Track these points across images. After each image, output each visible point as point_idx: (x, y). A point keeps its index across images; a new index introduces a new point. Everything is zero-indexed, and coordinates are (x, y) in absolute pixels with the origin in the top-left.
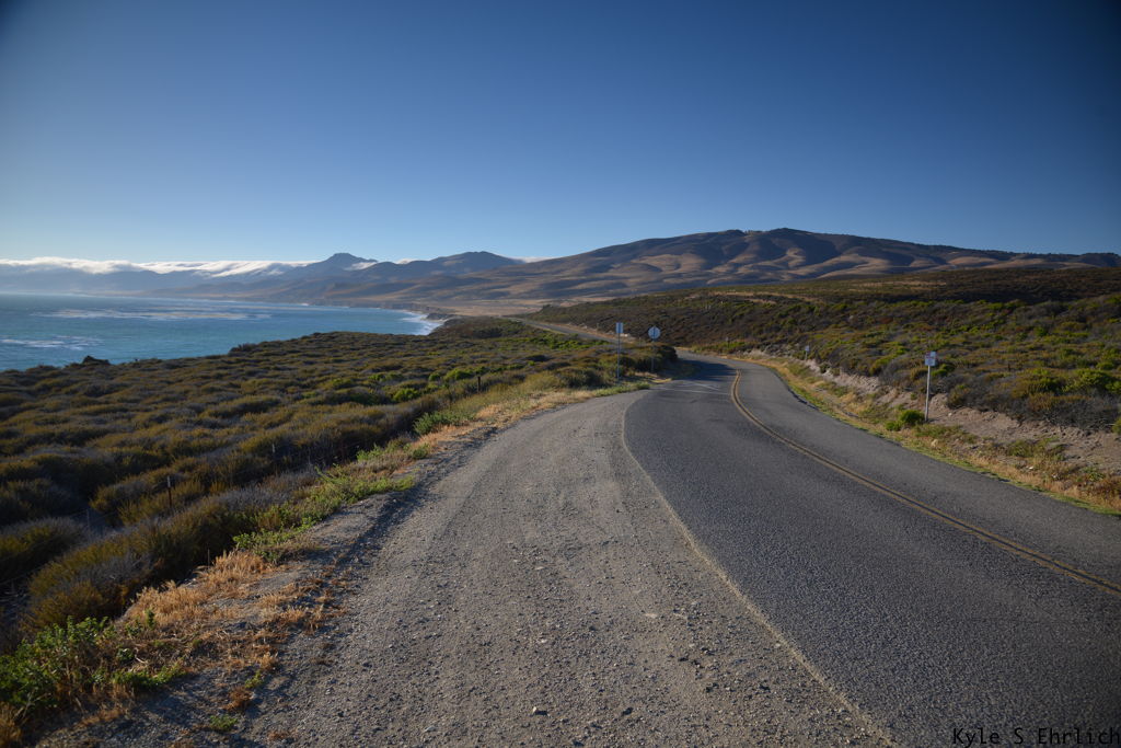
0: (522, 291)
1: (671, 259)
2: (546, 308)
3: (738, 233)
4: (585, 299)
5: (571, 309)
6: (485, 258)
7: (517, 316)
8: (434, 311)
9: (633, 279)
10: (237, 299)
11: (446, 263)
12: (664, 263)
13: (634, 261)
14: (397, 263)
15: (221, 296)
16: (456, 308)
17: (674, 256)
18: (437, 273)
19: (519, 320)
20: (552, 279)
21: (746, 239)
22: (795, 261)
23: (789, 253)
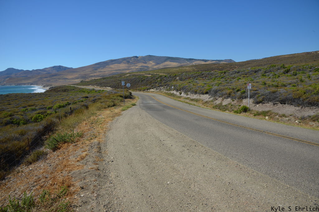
0: (73, 77)
2: (82, 82)
3: (136, 57)
4: (93, 78)
5: (90, 81)
6: (60, 68)
7: (73, 85)
8: (45, 85)
9: (107, 71)
11: (47, 70)
12: (116, 66)
13: (107, 66)
14: (31, 70)
16: (53, 84)
17: (118, 64)
18: (45, 73)
19: (74, 86)
20: (83, 73)
21: (139, 59)
22: (153, 64)
23: (151, 62)
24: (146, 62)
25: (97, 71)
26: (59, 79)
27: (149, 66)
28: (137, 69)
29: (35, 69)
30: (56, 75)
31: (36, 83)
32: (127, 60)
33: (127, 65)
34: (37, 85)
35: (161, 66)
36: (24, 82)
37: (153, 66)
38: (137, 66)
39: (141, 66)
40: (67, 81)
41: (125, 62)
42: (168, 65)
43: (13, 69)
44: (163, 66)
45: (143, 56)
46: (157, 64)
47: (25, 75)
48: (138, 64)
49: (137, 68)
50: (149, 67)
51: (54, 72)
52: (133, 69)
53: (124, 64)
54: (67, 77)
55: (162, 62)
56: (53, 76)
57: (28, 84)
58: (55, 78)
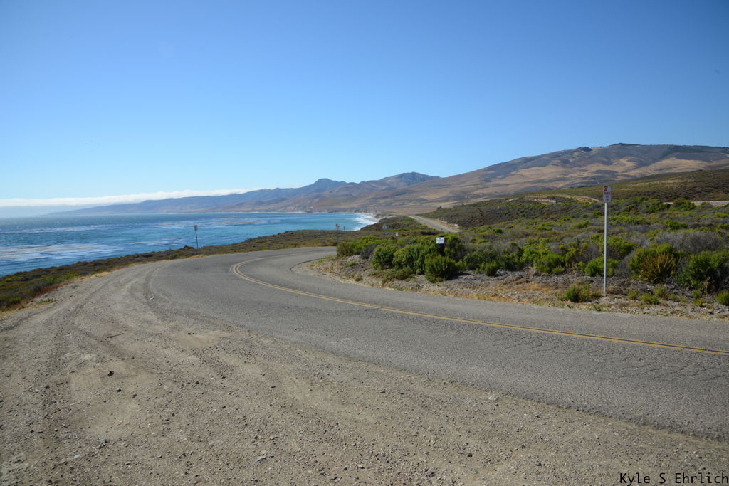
0: (437, 197)
1: (538, 170)
3: (587, 149)
4: (479, 200)
6: (413, 177)
8: (379, 213)
9: (512, 184)
10: (260, 211)
11: (388, 181)
12: (534, 173)
13: (513, 173)
14: (358, 182)
15: (250, 209)
16: (394, 210)
17: (540, 168)
18: (383, 188)
20: (458, 188)
21: (592, 153)
22: (628, 166)
23: (623, 161)
24: (612, 160)
25: (491, 184)
26: (410, 201)
27: (617, 170)
28: (585, 178)
29: (366, 181)
30: (404, 193)
31: (364, 209)
32: (562, 158)
33: (561, 169)
34: (366, 212)
35: (651, 170)
36: (343, 206)
37: (629, 170)
38: (585, 171)
39: (597, 172)
40: (424, 205)
41: (556, 161)
42: (671, 168)
43: (327, 180)
44: (657, 170)
45: (605, 146)
46: (642, 164)
47: (347, 193)
48: (588, 167)
49: (585, 175)
50: (616, 172)
51: (402, 186)
52: (576, 178)
53: (554, 166)
54: (425, 197)
55: (655, 161)
56: (397, 195)
57: (351, 209)
58: (402, 200)
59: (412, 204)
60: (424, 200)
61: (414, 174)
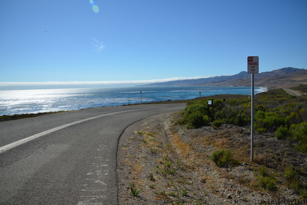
0: (303, 79)
6: (289, 70)
8: (269, 87)
11: (276, 72)
16: (278, 86)
18: (273, 75)
26: (287, 81)
29: (264, 72)
30: (284, 77)
31: (263, 85)
40: (294, 83)
43: (245, 71)
51: (283, 74)
54: (295, 79)
56: (280, 78)
58: (282, 81)
59: (287, 82)
60: (295, 81)
61: (290, 68)
